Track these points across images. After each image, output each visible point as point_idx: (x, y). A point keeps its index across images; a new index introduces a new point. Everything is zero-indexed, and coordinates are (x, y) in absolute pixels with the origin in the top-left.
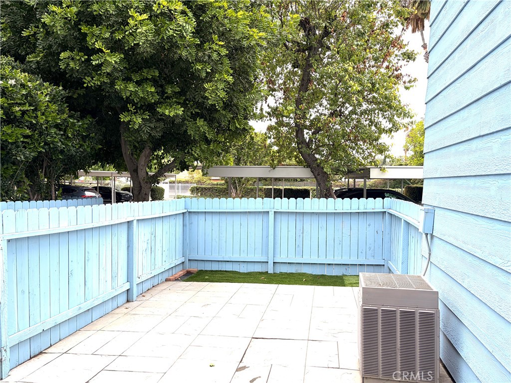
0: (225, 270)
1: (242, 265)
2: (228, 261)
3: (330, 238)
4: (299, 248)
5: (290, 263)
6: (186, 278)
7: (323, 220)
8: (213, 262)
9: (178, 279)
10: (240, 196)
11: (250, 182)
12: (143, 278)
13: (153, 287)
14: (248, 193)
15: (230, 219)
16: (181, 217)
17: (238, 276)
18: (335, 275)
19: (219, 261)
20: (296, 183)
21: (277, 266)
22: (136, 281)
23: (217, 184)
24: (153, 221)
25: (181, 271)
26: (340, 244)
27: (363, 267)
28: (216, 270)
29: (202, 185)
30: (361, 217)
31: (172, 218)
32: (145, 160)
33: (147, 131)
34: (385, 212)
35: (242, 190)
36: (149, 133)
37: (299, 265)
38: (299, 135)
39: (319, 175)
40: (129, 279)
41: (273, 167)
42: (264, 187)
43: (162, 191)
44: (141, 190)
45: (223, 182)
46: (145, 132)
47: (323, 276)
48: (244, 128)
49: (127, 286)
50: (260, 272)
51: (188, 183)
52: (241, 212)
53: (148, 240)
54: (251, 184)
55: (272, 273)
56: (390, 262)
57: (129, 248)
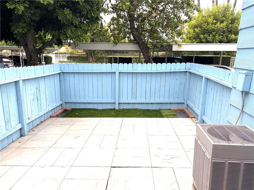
0: (88, 108)
1: (99, 105)
2: (90, 103)
3: (153, 88)
4: (134, 95)
5: (129, 103)
6: (63, 115)
7: (149, 77)
8: (81, 104)
9: (58, 115)
10: (95, 61)
11: (100, 54)
12: (32, 119)
13: (41, 122)
14: (99, 60)
15: (90, 77)
16: (58, 76)
17: (97, 112)
18: (155, 109)
19: (84, 103)
20: (124, 54)
21: (121, 105)
22: (26, 121)
23: (82, 55)
24: (37, 80)
25: (60, 110)
26: (159, 91)
27: (171, 104)
28: (83, 108)
29: (73, 55)
30: (172, 75)
31: (51, 77)
32: (31, 38)
33: (28, 16)
34: (187, 71)
35: (96, 58)
36: (30, 17)
37: (134, 104)
38: (132, 23)
39: (143, 49)
40: (21, 121)
41: (115, 43)
42: (108, 56)
43: (51, 58)
44: (31, 58)
45: (85, 53)
46: (27, 17)
47: (148, 110)
48: (97, 17)
49: (19, 126)
50: (110, 109)
51: (66, 54)
52: (97, 73)
53: (34, 93)
54: (100, 55)
55: (118, 109)
56: (188, 101)
57: (18, 100)
